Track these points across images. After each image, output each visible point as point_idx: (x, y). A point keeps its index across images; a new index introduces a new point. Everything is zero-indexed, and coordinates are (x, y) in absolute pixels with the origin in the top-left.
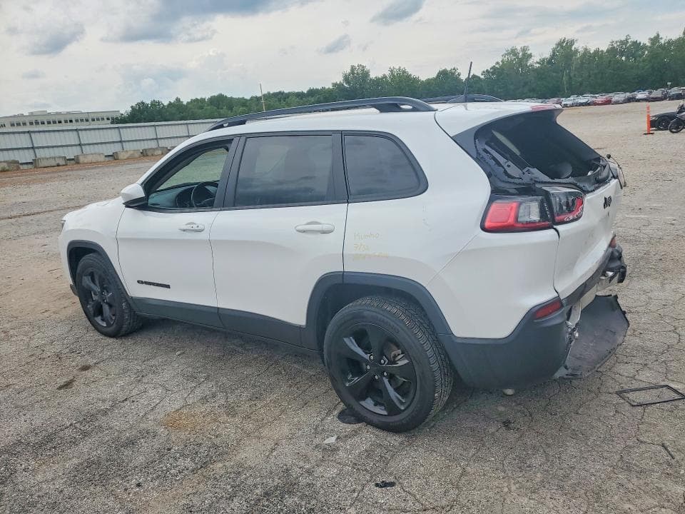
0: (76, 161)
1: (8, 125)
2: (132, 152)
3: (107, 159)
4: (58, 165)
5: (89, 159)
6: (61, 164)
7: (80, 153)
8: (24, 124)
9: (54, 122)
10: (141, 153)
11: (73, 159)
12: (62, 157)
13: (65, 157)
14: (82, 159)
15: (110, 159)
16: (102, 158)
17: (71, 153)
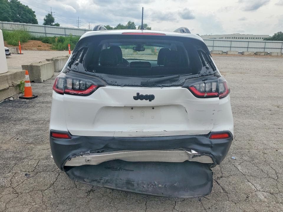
0: (226, 53)
1: (224, 38)
2: (251, 52)
3: (239, 54)
4: (219, 54)
5: (232, 53)
6: (220, 53)
7: (229, 50)
8: (230, 38)
9: (241, 38)
10: (255, 53)
11: (226, 52)
12: (221, 51)
13: (223, 51)
14: (229, 53)
15: (241, 54)
16: (237, 53)
17: (225, 50)
